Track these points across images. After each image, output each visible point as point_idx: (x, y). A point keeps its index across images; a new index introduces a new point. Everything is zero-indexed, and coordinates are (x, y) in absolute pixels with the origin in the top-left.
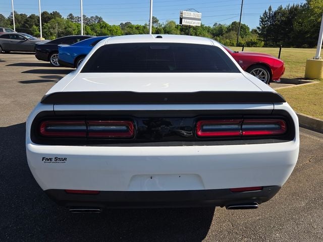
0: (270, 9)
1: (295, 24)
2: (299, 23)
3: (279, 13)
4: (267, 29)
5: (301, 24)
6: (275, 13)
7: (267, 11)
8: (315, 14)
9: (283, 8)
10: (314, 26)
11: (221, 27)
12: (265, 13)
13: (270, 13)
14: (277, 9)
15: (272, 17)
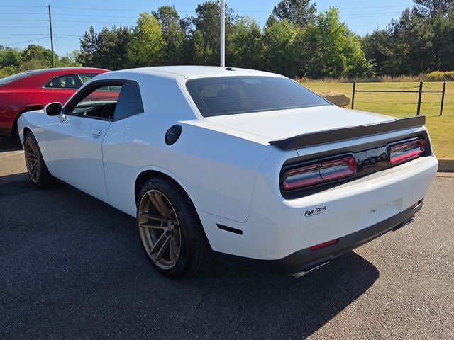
0: (92, 31)
1: (130, 52)
2: (134, 51)
3: (104, 36)
4: (92, 58)
5: (137, 52)
6: (100, 37)
7: (89, 33)
8: (150, 41)
9: (109, 31)
10: (152, 55)
11: (11, 53)
12: (86, 35)
13: (92, 36)
14: (101, 32)
15: (97, 41)
